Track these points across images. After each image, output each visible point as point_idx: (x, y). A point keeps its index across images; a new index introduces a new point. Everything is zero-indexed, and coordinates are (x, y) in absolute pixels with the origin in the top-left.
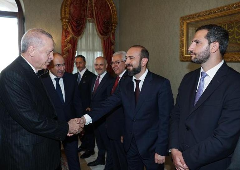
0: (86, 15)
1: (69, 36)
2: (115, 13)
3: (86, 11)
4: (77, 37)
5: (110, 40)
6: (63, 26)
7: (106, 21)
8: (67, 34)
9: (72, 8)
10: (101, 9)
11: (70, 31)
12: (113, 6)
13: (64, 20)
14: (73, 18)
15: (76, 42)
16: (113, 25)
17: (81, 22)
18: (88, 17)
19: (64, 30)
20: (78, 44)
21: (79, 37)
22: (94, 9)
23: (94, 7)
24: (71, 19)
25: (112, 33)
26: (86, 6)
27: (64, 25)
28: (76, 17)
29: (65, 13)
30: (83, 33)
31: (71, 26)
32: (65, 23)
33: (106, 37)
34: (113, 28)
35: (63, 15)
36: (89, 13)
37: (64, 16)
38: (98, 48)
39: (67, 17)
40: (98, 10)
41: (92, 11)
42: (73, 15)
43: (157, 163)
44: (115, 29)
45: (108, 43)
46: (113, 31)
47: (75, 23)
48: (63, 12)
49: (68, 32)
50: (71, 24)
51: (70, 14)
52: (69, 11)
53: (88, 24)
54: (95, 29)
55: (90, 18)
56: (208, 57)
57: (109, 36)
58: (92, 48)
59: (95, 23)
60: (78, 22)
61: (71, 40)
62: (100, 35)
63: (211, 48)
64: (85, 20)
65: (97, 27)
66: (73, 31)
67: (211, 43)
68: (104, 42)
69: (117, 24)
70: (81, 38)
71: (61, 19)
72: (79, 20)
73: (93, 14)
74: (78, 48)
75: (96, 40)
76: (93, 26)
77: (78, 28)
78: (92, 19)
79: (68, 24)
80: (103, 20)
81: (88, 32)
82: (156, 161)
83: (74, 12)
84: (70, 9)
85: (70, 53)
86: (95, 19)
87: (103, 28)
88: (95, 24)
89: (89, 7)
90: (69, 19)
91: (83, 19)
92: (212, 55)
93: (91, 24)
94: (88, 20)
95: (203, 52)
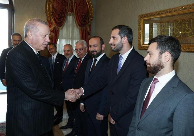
0: (67, 9)
1: (52, 26)
2: (91, 9)
3: (67, 6)
4: (58, 27)
5: (87, 31)
6: (47, 17)
7: (83, 15)
8: (50, 24)
9: (55, 3)
10: (80, 5)
11: (53, 22)
12: (90, 3)
13: (48, 13)
14: (56, 11)
15: (58, 31)
16: (90, 18)
17: (62, 16)
18: (69, 11)
19: (48, 21)
20: (60, 33)
21: (61, 28)
22: (74, 5)
23: (74, 3)
24: (54, 12)
25: (89, 25)
26: (67, 2)
27: (49, 17)
28: (58, 11)
29: (49, 7)
30: (64, 24)
31: (54, 18)
32: (49, 15)
33: (84, 28)
34: (90, 21)
35: (47, 8)
36: (70, 8)
37: (48, 10)
38: (77, 37)
39: (51, 11)
40: (77, 6)
41: (72, 7)
42: (56, 9)
43: (98, 120)
44: (91, 22)
45: (85, 33)
46: (89, 24)
47: (58, 15)
48: (47, 6)
49: (51, 23)
50: (54, 17)
51: (53, 8)
52: (53, 5)
53: (69, 17)
54: (74, 21)
55: (70, 12)
56: (122, 47)
57: (86, 27)
58: (72, 37)
59: (74, 16)
60: (60, 15)
61: (53, 29)
62: (79, 26)
63: (123, 41)
64: (66, 13)
65: (76, 20)
66: (56, 22)
67: (122, 37)
68: (82, 32)
69: (93, 18)
70: (62, 28)
71: (46, 12)
72: (61, 14)
73: (73, 8)
74: (60, 36)
75: (75, 30)
76: (73, 19)
77: (60, 20)
78: (72, 13)
79: (52, 16)
80: (82, 14)
81: (69, 23)
82: (97, 119)
83: (57, 7)
84: (53, 4)
85: (53, 40)
86: (75, 13)
87: (81, 21)
88: (75, 18)
89: (70, 3)
90: (52, 13)
91: (64, 13)
92: (124, 45)
93: (71, 17)
94: (68, 14)
95: (118, 44)
